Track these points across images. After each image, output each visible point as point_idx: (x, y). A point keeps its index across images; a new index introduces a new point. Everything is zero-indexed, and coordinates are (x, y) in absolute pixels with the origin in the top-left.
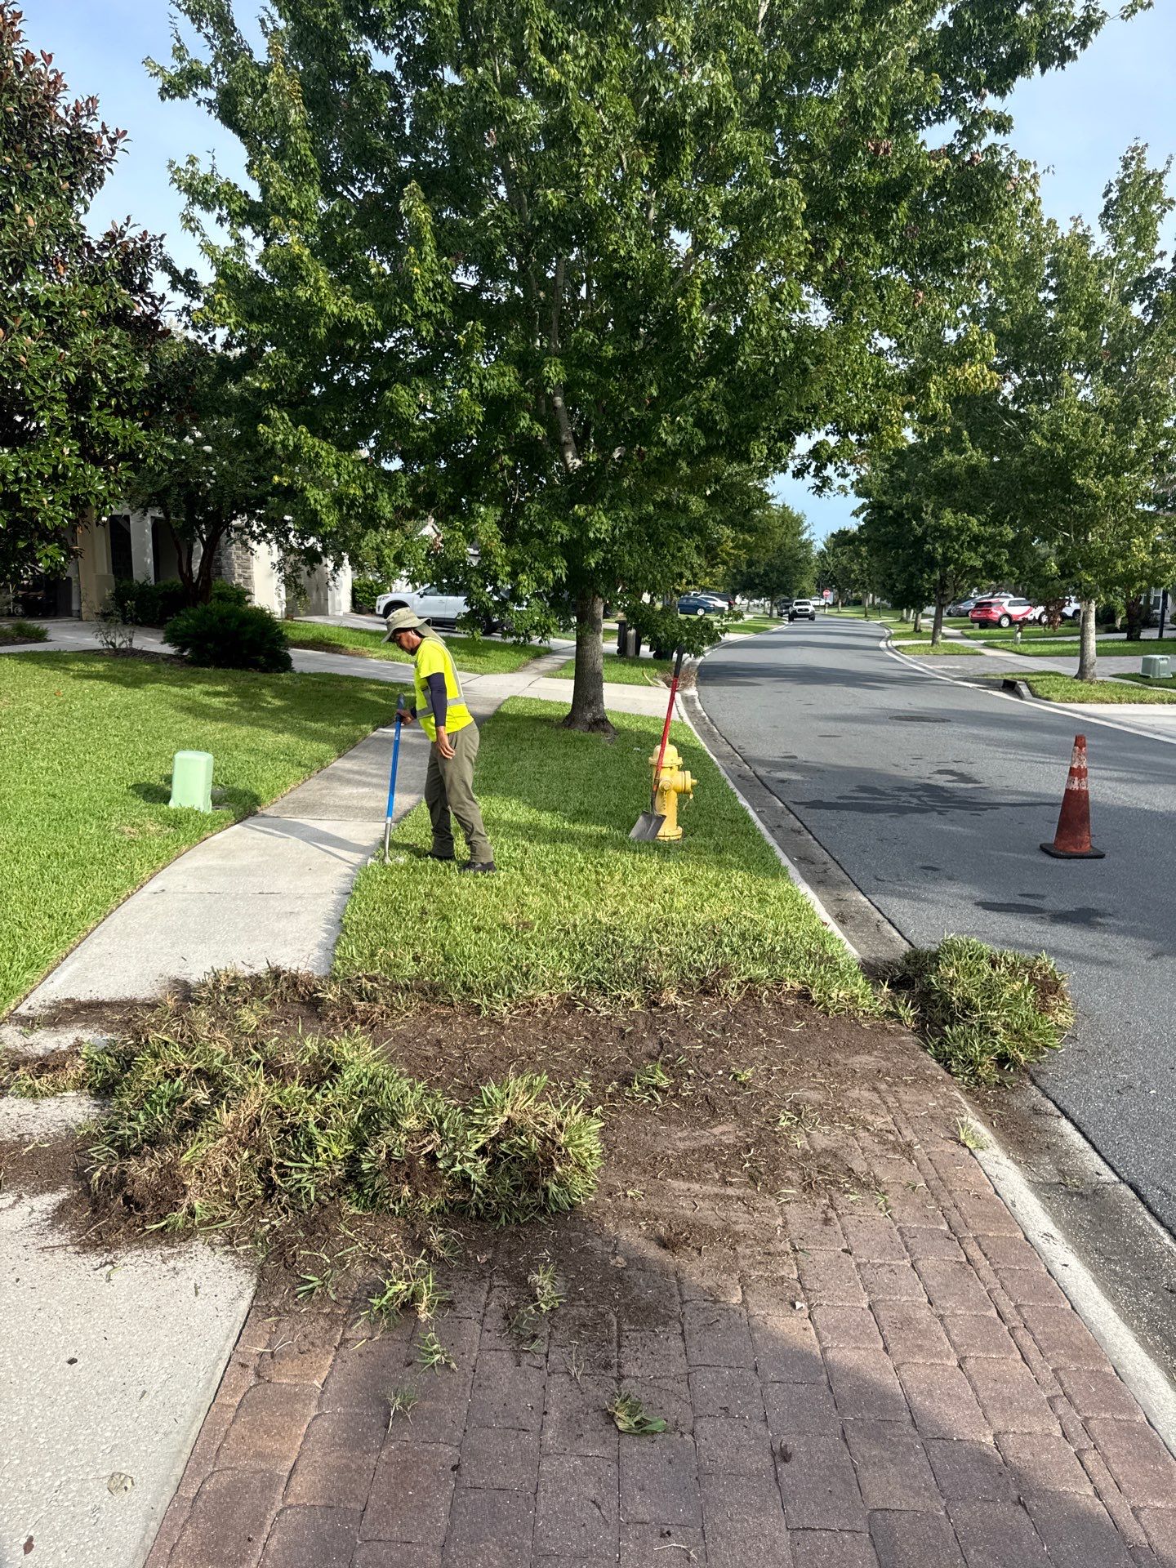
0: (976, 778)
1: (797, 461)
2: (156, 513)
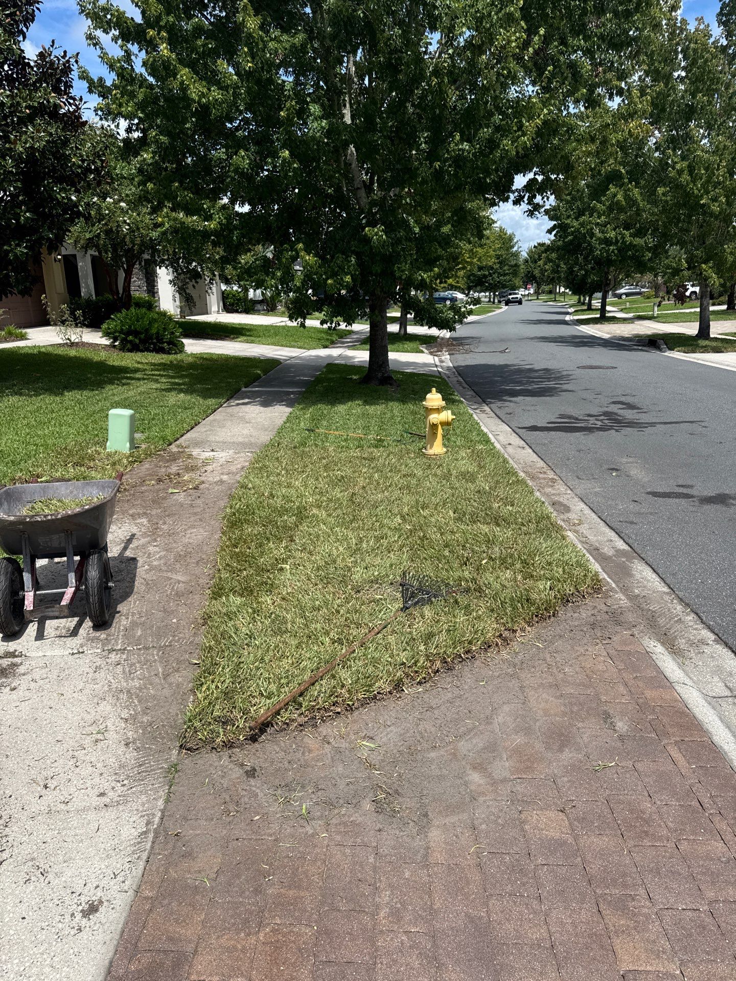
0: (639, 406)
1: (516, 194)
2: (92, 252)
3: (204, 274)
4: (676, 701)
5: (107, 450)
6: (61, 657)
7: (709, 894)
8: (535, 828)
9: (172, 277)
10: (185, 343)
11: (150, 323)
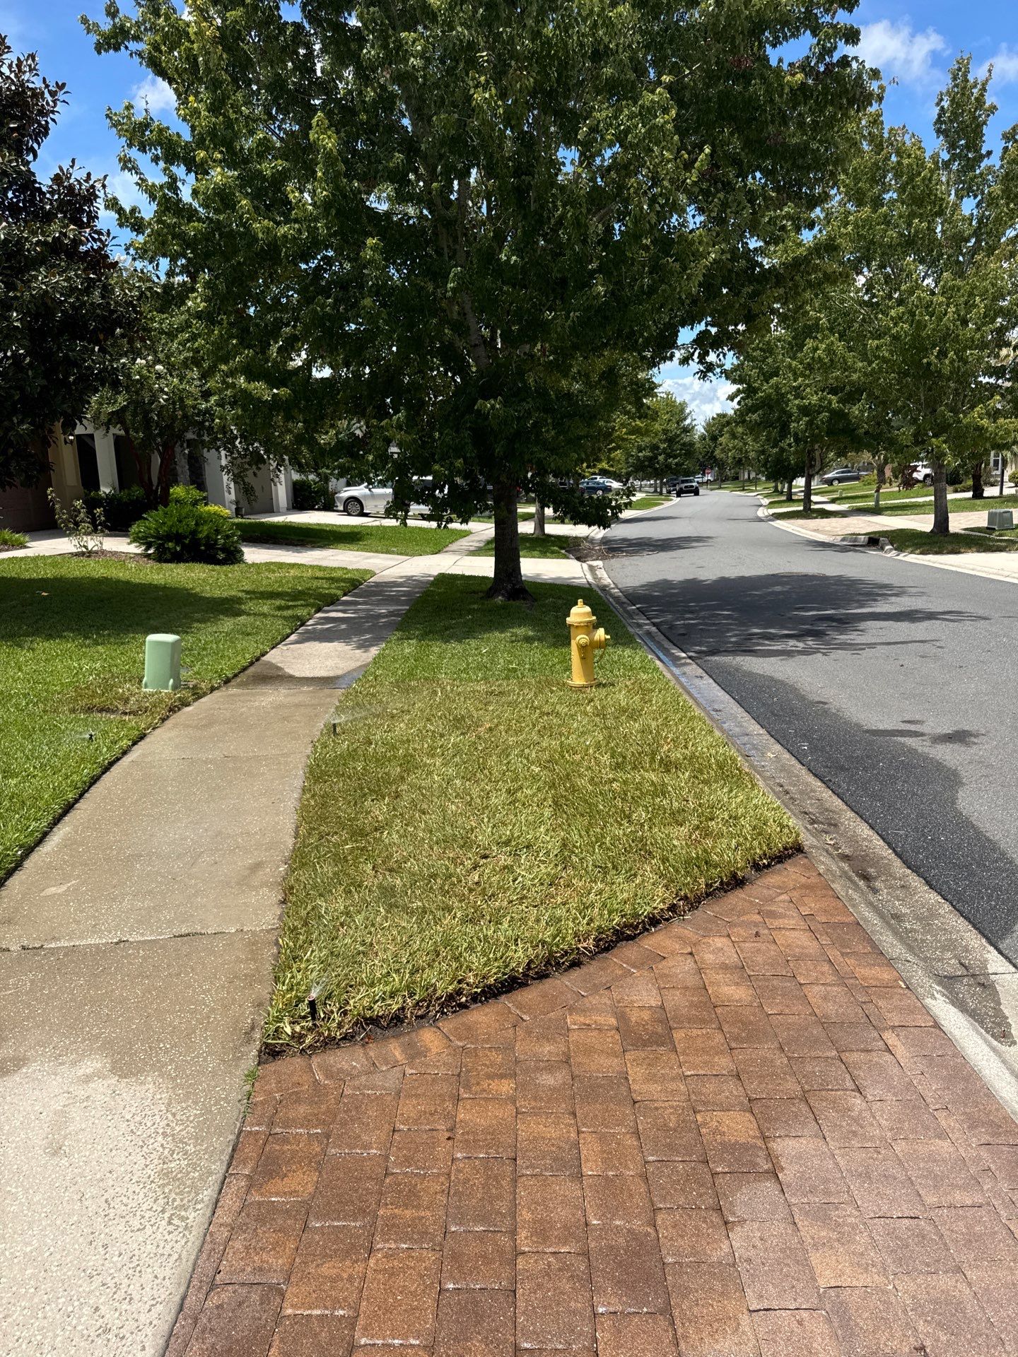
1: (682, 350)
2: (117, 430)
3: (269, 458)
4: (896, 980)
5: (144, 690)
6: (97, 946)
7: (931, 1199)
8: (715, 1132)
9: (224, 462)
10: (245, 550)
11: (197, 524)
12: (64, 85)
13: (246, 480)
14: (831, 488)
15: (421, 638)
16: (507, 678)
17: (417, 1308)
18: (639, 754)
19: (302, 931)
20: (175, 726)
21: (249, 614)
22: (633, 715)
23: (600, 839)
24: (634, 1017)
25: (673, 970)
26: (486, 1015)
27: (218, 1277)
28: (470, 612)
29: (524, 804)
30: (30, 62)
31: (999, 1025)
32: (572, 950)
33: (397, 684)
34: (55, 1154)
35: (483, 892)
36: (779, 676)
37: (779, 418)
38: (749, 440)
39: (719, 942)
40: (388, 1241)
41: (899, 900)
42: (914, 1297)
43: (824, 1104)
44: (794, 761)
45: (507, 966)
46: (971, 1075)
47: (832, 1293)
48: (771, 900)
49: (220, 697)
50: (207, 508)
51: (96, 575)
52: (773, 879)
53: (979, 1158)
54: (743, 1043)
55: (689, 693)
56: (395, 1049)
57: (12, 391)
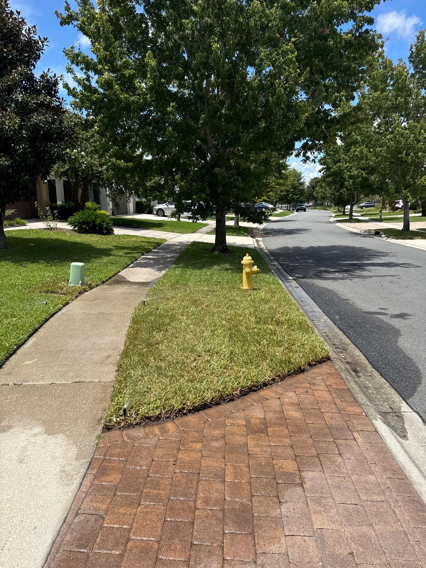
1: (297, 151)
2: (64, 178)
3: (126, 192)
4: (362, 413)
5: (69, 285)
6: (43, 385)
7: (364, 498)
8: (280, 467)
9: (108, 193)
10: (114, 229)
11: (95, 218)
12: (47, 38)
13: (116, 201)
14: (362, 210)
15: (183, 268)
16: (217, 285)
17: (155, 527)
18: (267, 318)
19: (123, 382)
20: (81, 299)
21: (114, 256)
22: (267, 302)
23: (246, 352)
24: (253, 421)
25: (271, 404)
26: (193, 418)
27: (79, 511)
28: (204, 257)
29: (217, 336)
30: (34, 29)
31: (403, 432)
32: (230, 394)
33: (171, 286)
34: (21, 462)
35: (197, 370)
36: (330, 288)
37: (340, 180)
38: (327, 189)
39: (291, 394)
40: (146, 501)
41: (368, 381)
42: (351, 534)
43: (326, 459)
44: (332, 323)
45: (203, 399)
46: (387, 451)
47: (319, 531)
48: (315, 379)
49: (100, 289)
50: (100, 212)
51: (53, 238)
52: (316, 370)
53: (386, 483)
54: (295, 434)
55: (291, 294)
56: (156, 430)
57: (22, 163)
